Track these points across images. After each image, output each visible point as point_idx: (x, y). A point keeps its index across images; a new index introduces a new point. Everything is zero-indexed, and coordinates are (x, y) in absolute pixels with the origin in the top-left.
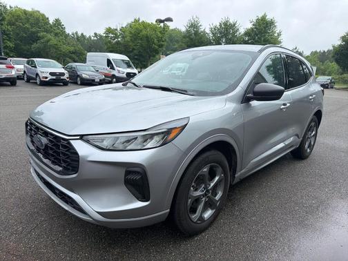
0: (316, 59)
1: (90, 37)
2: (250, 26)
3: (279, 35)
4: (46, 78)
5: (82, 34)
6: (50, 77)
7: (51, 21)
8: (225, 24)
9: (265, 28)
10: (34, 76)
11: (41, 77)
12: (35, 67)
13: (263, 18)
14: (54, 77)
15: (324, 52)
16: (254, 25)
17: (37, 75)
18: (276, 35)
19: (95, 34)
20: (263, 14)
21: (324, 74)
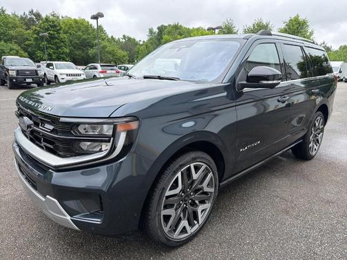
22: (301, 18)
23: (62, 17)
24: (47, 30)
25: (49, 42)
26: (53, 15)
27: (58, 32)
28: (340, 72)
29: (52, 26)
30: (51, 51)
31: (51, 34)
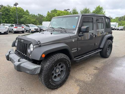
0: (118, 20)
1: (37, 15)
2: (94, 10)
3: (105, 12)
4: (33, 30)
5: (34, 14)
6: (34, 30)
7: (25, 11)
8: (85, 9)
9: (99, 10)
10: (29, 30)
11: (32, 30)
12: (29, 27)
13: (99, 7)
14: (36, 30)
15: (120, 17)
16: (96, 9)
17: (30, 29)
18: (103, 12)
19: (38, 14)
20: (99, 5)
21: (121, 25)
22: (101, 7)
23: (12, 7)
24: (5, 11)
25: (5, 16)
26: (8, 6)
27: (9, 12)
28: (115, 26)
29: (6, 10)
30: (6, 19)
31: (6, 13)
